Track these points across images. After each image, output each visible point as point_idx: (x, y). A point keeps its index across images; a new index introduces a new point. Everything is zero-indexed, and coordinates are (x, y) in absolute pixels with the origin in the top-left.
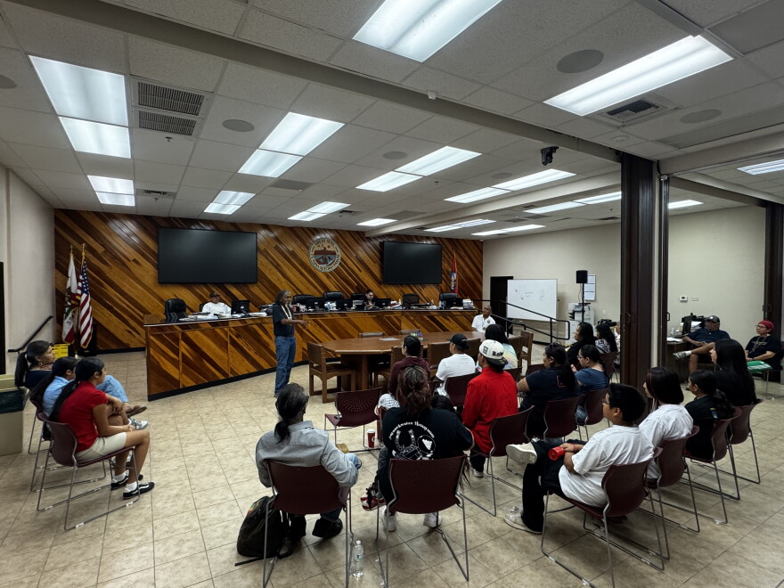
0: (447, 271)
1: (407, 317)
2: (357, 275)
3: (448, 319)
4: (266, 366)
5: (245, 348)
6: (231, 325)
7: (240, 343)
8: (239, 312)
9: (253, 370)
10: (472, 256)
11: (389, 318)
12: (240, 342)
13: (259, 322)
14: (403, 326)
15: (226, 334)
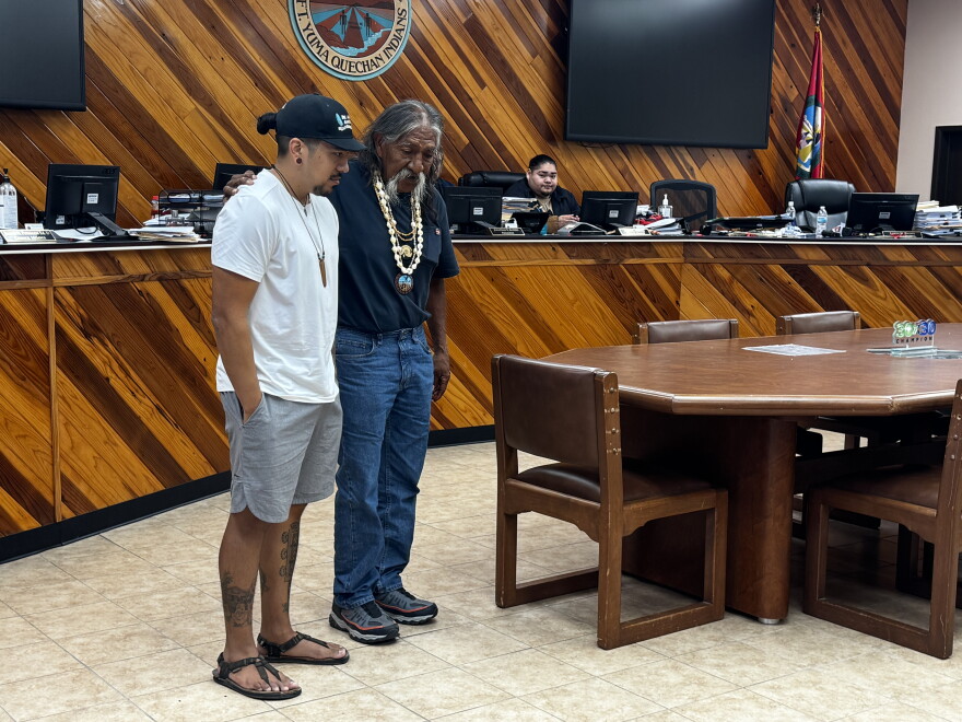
0: (785, 101)
1: (706, 270)
2: (467, 101)
3: (864, 280)
4: (195, 466)
5: (116, 383)
6: (63, 276)
7: (97, 361)
8: (80, 220)
9: (148, 483)
10: (870, 44)
11: (639, 272)
12: (98, 356)
13: (168, 267)
14: (687, 302)
15: (42, 318)
